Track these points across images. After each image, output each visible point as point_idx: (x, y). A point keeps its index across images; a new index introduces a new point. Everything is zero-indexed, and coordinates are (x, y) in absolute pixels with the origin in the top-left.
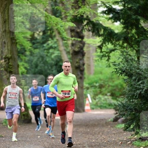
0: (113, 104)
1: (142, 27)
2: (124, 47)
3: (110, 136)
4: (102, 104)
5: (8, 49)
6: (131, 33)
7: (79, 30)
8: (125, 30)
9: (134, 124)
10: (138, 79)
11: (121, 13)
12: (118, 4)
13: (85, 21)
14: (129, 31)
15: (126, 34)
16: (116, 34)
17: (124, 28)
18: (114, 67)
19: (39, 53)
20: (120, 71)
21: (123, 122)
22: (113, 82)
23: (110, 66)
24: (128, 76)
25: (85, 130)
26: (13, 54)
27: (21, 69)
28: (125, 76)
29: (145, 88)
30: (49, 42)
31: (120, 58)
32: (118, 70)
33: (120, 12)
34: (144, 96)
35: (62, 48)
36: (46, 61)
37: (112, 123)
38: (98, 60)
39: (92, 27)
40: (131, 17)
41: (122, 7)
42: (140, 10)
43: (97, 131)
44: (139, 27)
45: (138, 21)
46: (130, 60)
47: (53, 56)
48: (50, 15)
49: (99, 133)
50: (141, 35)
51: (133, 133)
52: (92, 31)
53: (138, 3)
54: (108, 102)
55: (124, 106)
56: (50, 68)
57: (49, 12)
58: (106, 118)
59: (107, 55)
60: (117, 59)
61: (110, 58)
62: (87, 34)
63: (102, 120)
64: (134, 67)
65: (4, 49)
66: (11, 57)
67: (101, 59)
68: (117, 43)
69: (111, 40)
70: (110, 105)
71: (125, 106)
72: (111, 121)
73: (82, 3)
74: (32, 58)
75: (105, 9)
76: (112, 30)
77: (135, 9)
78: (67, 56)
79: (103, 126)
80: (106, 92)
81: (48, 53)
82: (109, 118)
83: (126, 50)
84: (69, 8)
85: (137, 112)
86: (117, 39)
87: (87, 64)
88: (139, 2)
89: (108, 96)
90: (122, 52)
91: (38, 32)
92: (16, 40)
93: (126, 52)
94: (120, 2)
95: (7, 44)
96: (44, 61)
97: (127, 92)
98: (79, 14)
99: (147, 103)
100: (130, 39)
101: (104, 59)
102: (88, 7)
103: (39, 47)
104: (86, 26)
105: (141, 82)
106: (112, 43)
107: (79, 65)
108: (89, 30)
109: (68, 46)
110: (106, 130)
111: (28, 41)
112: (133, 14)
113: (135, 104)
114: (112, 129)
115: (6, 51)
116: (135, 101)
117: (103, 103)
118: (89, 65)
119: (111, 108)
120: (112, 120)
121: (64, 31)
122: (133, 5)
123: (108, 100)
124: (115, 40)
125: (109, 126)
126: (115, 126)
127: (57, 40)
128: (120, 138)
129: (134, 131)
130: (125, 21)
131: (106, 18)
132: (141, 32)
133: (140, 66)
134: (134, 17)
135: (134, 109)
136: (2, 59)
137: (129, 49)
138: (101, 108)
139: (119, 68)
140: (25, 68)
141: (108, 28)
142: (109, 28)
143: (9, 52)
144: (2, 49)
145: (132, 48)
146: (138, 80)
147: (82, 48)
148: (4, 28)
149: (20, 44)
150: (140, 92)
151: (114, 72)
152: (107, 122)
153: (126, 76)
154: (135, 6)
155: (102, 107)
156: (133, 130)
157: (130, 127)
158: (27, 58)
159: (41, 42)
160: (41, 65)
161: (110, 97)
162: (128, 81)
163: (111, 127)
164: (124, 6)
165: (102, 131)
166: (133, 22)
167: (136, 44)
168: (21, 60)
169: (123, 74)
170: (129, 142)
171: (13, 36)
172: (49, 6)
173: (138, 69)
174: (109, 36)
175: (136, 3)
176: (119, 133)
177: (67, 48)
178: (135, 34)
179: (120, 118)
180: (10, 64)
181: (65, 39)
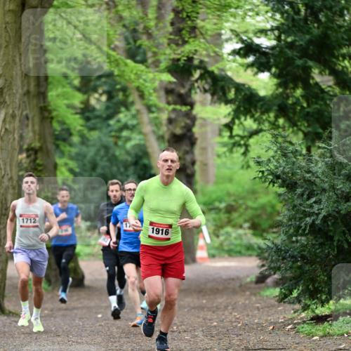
0: (256, 246)
1: (317, 84)
2: (278, 127)
3: (250, 313)
4: (232, 247)
5: (34, 132)
6: (293, 96)
7: (183, 91)
8: (281, 90)
9: (301, 288)
10: (309, 193)
11: (272, 54)
12: (266, 35)
13: (195, 70)
14: (288, 91)
15: (283, 98)
16: (262, 99)
17: (279, 85)
18: (258, 168)
19: (99, 138)
20: (271, 177)
21: (276, 284)
22: (256, 199)
23: (248, 167)
24: (287, 187)
25: (196, 301)
26: (45, 142)
27: (62, 173)
28: (280, 187)
29: (324, 213)
30: (121, 116)
31: (269, 148)
32: (266, 174)
33: (270, 52)
34: (320, 229)
35: (147, 129)
36: (114, 156)
37: (253, 285)
38: (224, 153)
39: (211, 84)
40: (294, 63)
41: (274, 43)
42: (311, 47)
43: (221, 303)
44: (310, 84)
45: (307, 71)
46: (292, 152)
47: (129, 145)
48: (123, 58)
49: (226, 308)
50: (314, 100)
51: (297, 306)
52: (212, 92)
53: (308, 32)
54: (245, 241)
55: (278, 250)
56: (122, 170)
57: (120, 51)
58: (242, 276)
59: (242, 142)
60: (264, 150)
61: (249, 148)
62: (201, 99)
63: (233, 279)
64: (300, 168)
65: (26, 130)
66: (41, 148)
67: (231, 151)
68: (264, 117)
69: (250, 111)
70: (249, 248)
71: (281, 250)
72: (251, 282)
73: (190, 33)
74: (84, 149)
75: (239, 46)
76: (254, 90)
77: (301, 45)
78: (159, 145)
79: (234, 292)
80: (240, 221)
81: (118, 137)
82: (248, 276)
83: (283, 133)
84: (162, 45)
85: (306, 263)
86: (263, 109)
87: (202, 162)
88: (311, 31)
89: (244, 229)
90: (275, 136)
91: (96, 95)
92: (50, 112)
93: (282, 137)
94: (269, 30)
95: (33, 120)
96: (110, 155)
97: (285, 220)
98: (183, 56)
99: (326, 243)
100: (291, 109)
101: (237, 152)
102: (202, 40)
103: (99, 125)
104: (199, 82)
105: (313, 200)
106: (252, 116)
107: (184, 165)
108: (205, 91)
109: (161, 124)
110: (241, 300)
111: (77, 113)
112: (297, 56)
113: (303, 246)
114: (254, 299)
115: (31, 134)
116: (301, 240)
117: (233, 244)
118: (206, 165)
119: (250, 256)
120: (254, 280)
121: (151, 91)
122: (297, 39)
123: (244, 237)
124: (259, 110)
125: (248, 293)
126: (259, 293)
127: (138, 111)
128: (272, 319)
129: (299, 302)
130: (281, 70)
131: (242, 65)
132: (315, 93)
133: (313, 165)
134: (299, 62)
135: (301, 257)
136: (21, 152)
137: (289, 130)
138: (230, 256)
139: (268, 170)
140: (71, 171)
141: (244, 85)
142: (247, 86)
143: (37, 137)
144: (21, 132)
145: (295, 128)
146: (308, 195)
147: (189, 129)
148: (26, 85)
149: (60, 119)
150: (313, 221)
151: (257, 179)
152: (243, 283)
153: (283, 187)
154: (302, 40)
155: (231, 253)
156: (298, 300)
157: (292, 294)
158: (74, 150)
159: (104, 116)
160: (103, 163)
161: (249, 232)
162: (286, 198)
163: (251, 294)
164: (278, 39)
165: (233, 303)
166: (298, 74)
167: (305, 119)
168: (62, 154)
169: (276, 183)
170: (290, 327)
171: (44, 102)
172: (120, 41)
173: (309, 172)
174: (248, 102)
175: (303, 33)
176: (268, 307)
177: (159, 129)
178: (300, 98)
179: (269, 276)
180: (38, 161)
181: (154, 109)
